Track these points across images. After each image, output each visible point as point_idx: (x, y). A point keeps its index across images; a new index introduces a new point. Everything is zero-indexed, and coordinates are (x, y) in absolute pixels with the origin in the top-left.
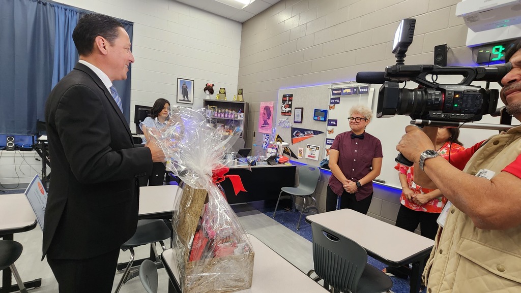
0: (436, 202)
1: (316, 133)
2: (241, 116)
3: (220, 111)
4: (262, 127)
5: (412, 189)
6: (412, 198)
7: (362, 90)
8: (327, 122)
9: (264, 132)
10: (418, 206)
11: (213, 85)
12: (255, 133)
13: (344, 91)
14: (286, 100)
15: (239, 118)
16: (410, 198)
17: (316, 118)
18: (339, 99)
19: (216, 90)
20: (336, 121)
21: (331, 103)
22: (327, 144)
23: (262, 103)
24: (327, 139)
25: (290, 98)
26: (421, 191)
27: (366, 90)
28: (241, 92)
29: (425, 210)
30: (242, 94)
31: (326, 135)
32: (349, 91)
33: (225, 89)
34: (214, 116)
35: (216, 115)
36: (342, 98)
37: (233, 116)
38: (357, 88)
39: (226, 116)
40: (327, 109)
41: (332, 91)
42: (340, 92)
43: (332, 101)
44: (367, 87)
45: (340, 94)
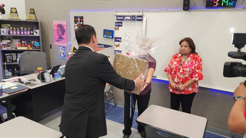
0: (188, 88)
1: (106, 46)
2: (36, 33)
3: (15, 29)
4: (57, 41)
5: (175, 82)
6: (176, 88)
7: (139, 18)
8: (114, 39)
9: (60, 44)
10: (179, 91)
11: (4, 6)
12: (51, 45)
14: (78, 21)
15: (35, 34)
16: (175, 88)
17: (105, 36)
18: (121, 23)
19: (7, 9)
20: (120, 38)
21: (116, 26)
23: (54, 21)
24: (115, 51)
25: (82, 20)
26: (180, 83)
27: (141, 18)
28: (33, 12)
29: (183, 93)
30: (34, 13)
31: (114, 48)
32: (129, 18)
33: (16, 8)
34: (9, 33)
35: (11, 33)
36: (124, 22)
37: (29, 33)
38: (134, 16)
39: (22, 33)
40: (113, 29)
41: (116, 17)
42: (122, 18)
43: (116, 24)
44: (141, 16)
45: (123, 20)
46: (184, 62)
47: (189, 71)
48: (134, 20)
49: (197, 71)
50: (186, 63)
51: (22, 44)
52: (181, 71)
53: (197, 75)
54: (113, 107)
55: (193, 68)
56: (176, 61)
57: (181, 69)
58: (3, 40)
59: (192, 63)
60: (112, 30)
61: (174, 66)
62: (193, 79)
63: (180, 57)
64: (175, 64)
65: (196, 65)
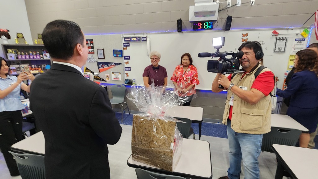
1: (117, 64)
2: (46, 56)
3: (23, 53)
7: (143, 39)
8: (123, 57)
11: (8, 31)
13: (132, 39)
14: (88, 44)
15: (45, 58)
17: (115, 55)
18: (129, 43)
20: (129, 57)
21: (124, 46)
22: (126, 70)
24: (125, 67)
25: (91, 42)
27: (146, 39)
31: (124, 65)
32: (135, 39)
33: (22, 34)
34: (17, 58)
35: (20, 57)
36: (131, 43)
37: (38, 57)
38: (140, 38)
39: (32, 57)
40: (122, 49)
41: (124, 39)
42: (129, 39)
43: (124, 45)
44: (145, 38)
45: (130, 41)
46: (186, 72)
47: (191, 79)
48: (139, 41)
49: (195, 78)
50: (187, 72)
51: (32, 67)
52: (185, 79)
53: (195, 81)
54: (128, 116)
55: (193, 76)
56: (180, 71)
57: (185, 77)
58: (11, 65)
59: (192, 72)
60: (120, 49)
61: (179, 75)
62: (193, 84)
63: (182, 68)
64: (179, 74)
65: (194, 73)
